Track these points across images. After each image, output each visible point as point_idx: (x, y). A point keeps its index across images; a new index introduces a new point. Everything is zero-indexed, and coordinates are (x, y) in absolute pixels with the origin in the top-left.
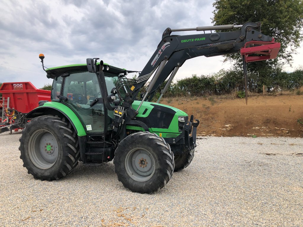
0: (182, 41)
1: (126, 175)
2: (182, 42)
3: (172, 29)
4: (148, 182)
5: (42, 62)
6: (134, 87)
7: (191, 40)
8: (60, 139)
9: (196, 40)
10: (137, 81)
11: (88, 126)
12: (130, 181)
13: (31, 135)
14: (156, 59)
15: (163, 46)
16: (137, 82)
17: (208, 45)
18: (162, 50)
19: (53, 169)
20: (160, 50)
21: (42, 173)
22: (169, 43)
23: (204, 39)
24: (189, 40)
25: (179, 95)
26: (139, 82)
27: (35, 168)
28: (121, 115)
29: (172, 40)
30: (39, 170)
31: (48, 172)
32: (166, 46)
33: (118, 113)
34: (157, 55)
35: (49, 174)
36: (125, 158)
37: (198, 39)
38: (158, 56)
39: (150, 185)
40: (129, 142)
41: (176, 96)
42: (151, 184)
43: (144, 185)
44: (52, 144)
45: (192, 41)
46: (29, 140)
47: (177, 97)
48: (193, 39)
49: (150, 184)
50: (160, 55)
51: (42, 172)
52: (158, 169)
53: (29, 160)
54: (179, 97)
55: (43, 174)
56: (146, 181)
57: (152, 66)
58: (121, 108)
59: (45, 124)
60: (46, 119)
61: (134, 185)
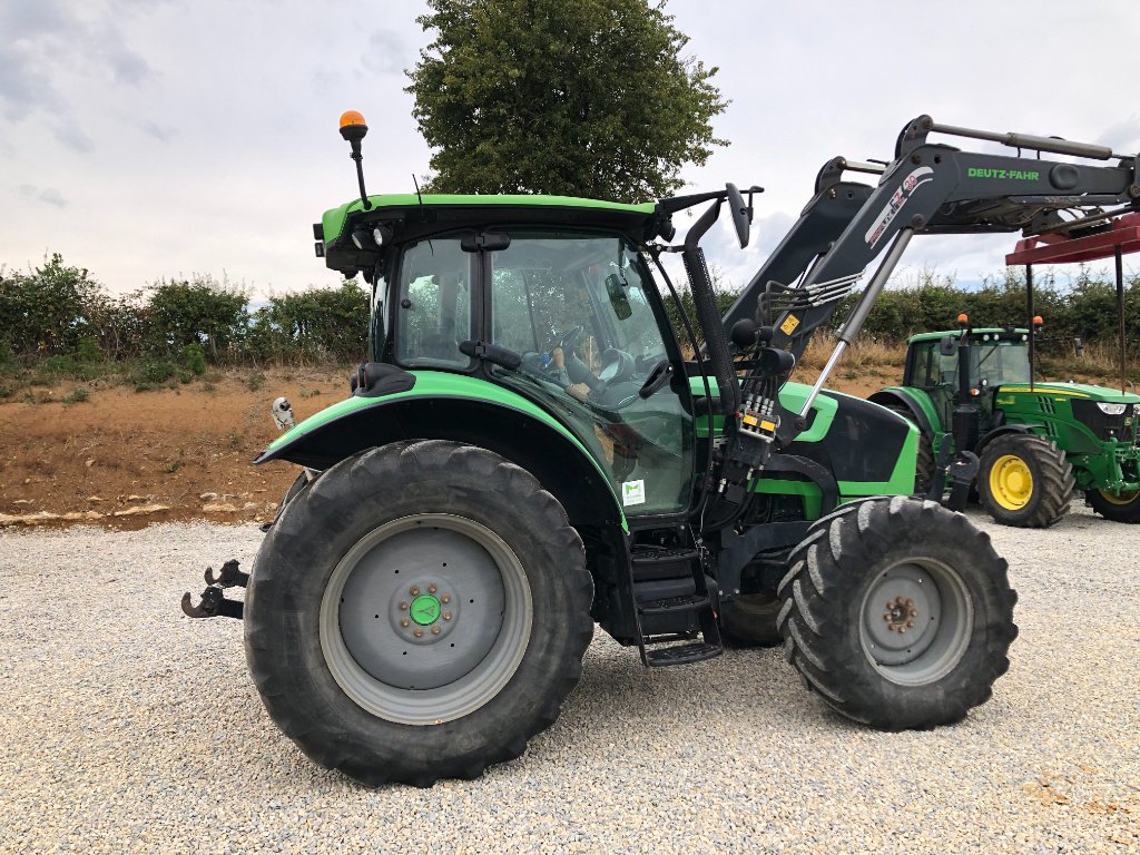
0: (970, 170)
1: (868, 671)
2: (970, 175)
3: (937, 121)
4: (952, 680)
5: (357, 156)
6: (796, 322)
7: (998, 174)
8: (554, 557)
9: (1012, 174)
10: (811, 299)
11: (628, 487)
12: (885, 691)
13: (344, 553)
14: (884, 222)
15: (908, 179)
16: (815, 301)
17: (1047, 198)
18: (906, 193)
19: (503, 712)
20: (900, 191)
21: (432, 748)
22: (928, 170)
23: (1034, 176)
24: (993, 174)
25: (288, 359)
26: (823, 302)
27: (374, 726)
28: (768, 433)
29: (937, 160)
30: (402, 736)
31: (471, 732)
32: (919, 179)
33: (759, 423)
34: (888, 208)
35: (478, 743)
36: (861, 602)
37: (1019, 175)
38: (893, 212)
39: (961, 690)
40: (884, 539)
41: (273, 361)
42: (967, 688)
43: (940, 694)
44: (445, 589)
45: (1001, 176)
46: (326, 581)
47: (278, 364)
48: (1004, 172)
49: (963, 685)
50: (897, 207)
51: (432, 742)
52: (989, 627)
53: (330, 694)
54: (286, 363)
55: (444, 746)
56: (943, 679)
57: (870, 244)
58: (762, 404)
59: (458, 488)
60: (459, 461)
61: (904, 703)
